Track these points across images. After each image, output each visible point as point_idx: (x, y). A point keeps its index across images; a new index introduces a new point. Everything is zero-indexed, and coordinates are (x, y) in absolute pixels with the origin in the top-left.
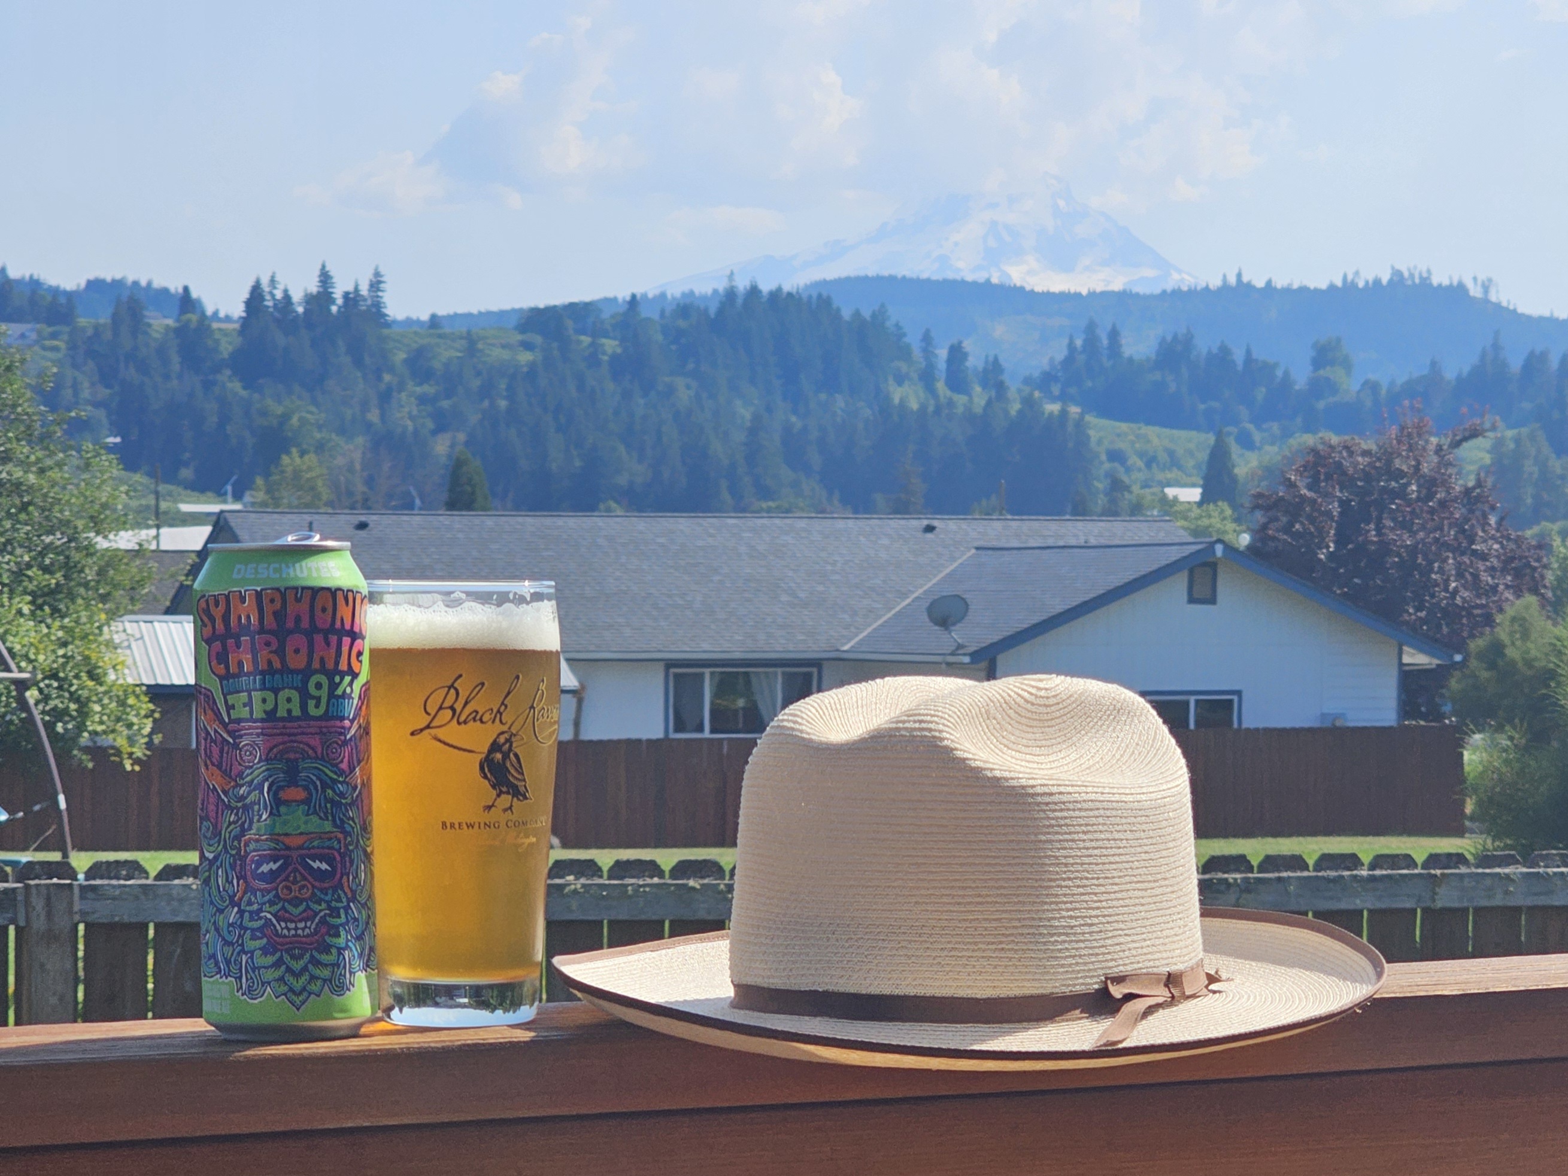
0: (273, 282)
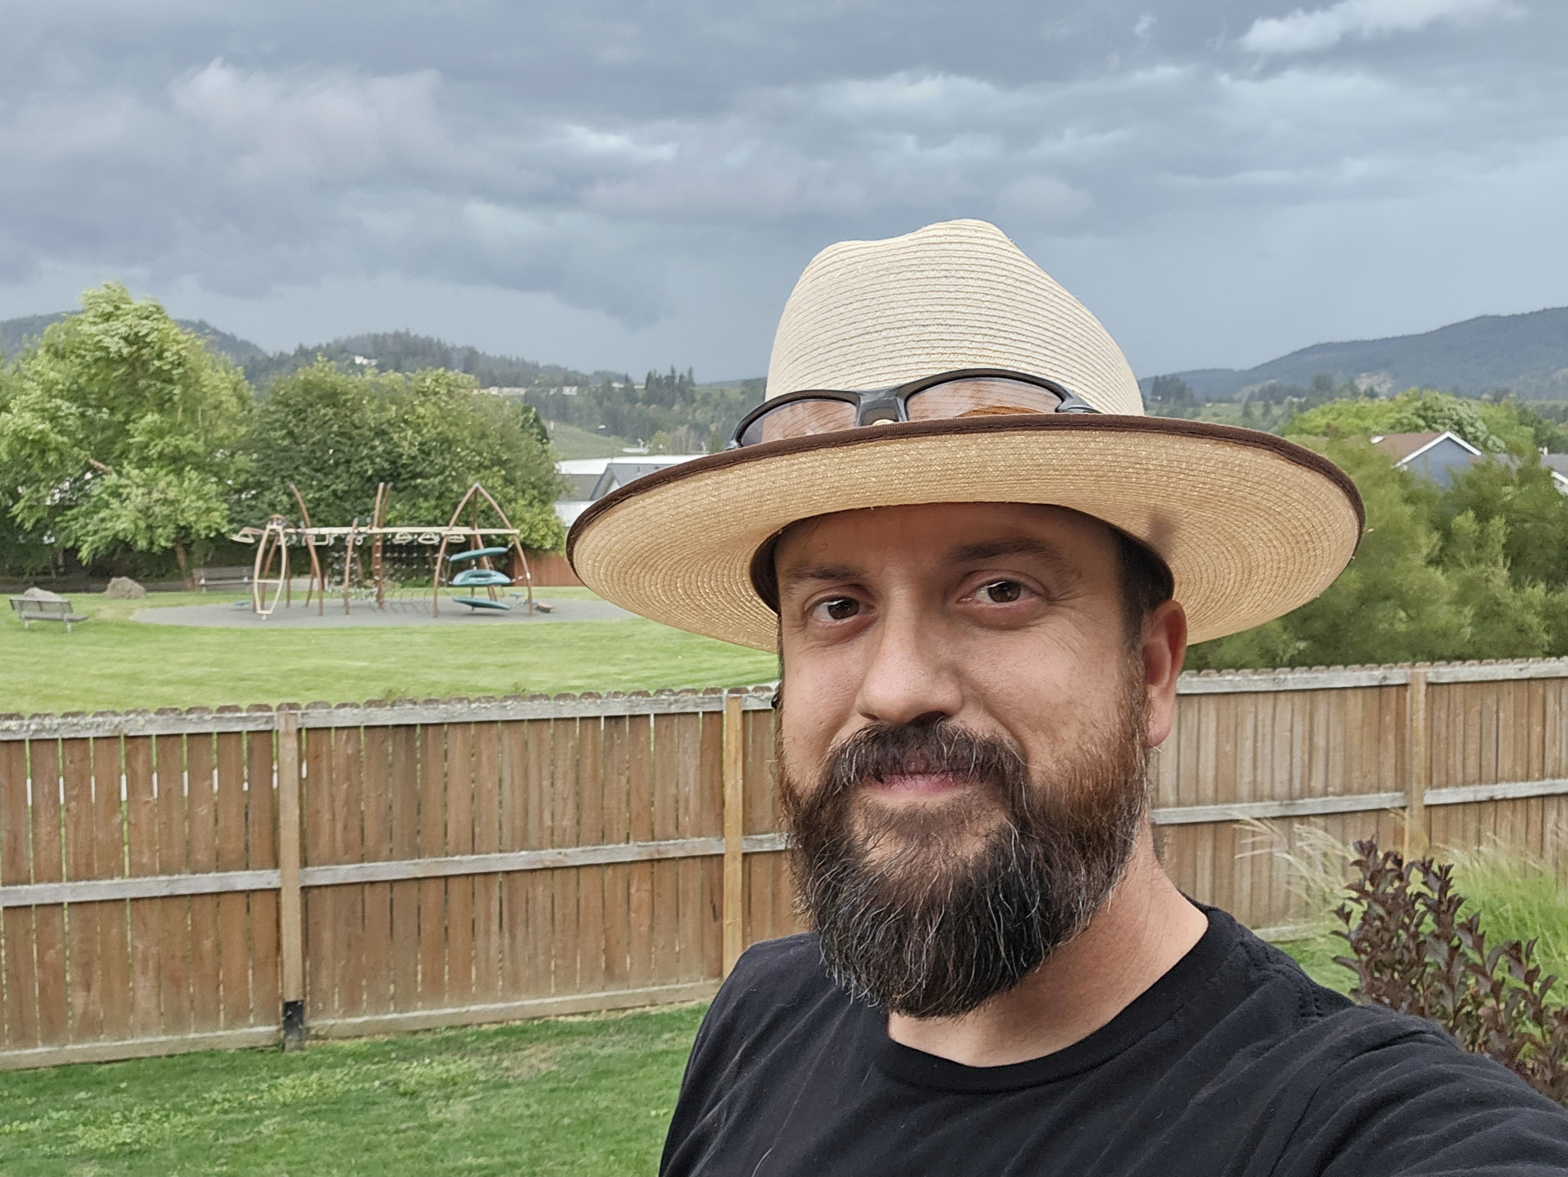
0: (655, 371)
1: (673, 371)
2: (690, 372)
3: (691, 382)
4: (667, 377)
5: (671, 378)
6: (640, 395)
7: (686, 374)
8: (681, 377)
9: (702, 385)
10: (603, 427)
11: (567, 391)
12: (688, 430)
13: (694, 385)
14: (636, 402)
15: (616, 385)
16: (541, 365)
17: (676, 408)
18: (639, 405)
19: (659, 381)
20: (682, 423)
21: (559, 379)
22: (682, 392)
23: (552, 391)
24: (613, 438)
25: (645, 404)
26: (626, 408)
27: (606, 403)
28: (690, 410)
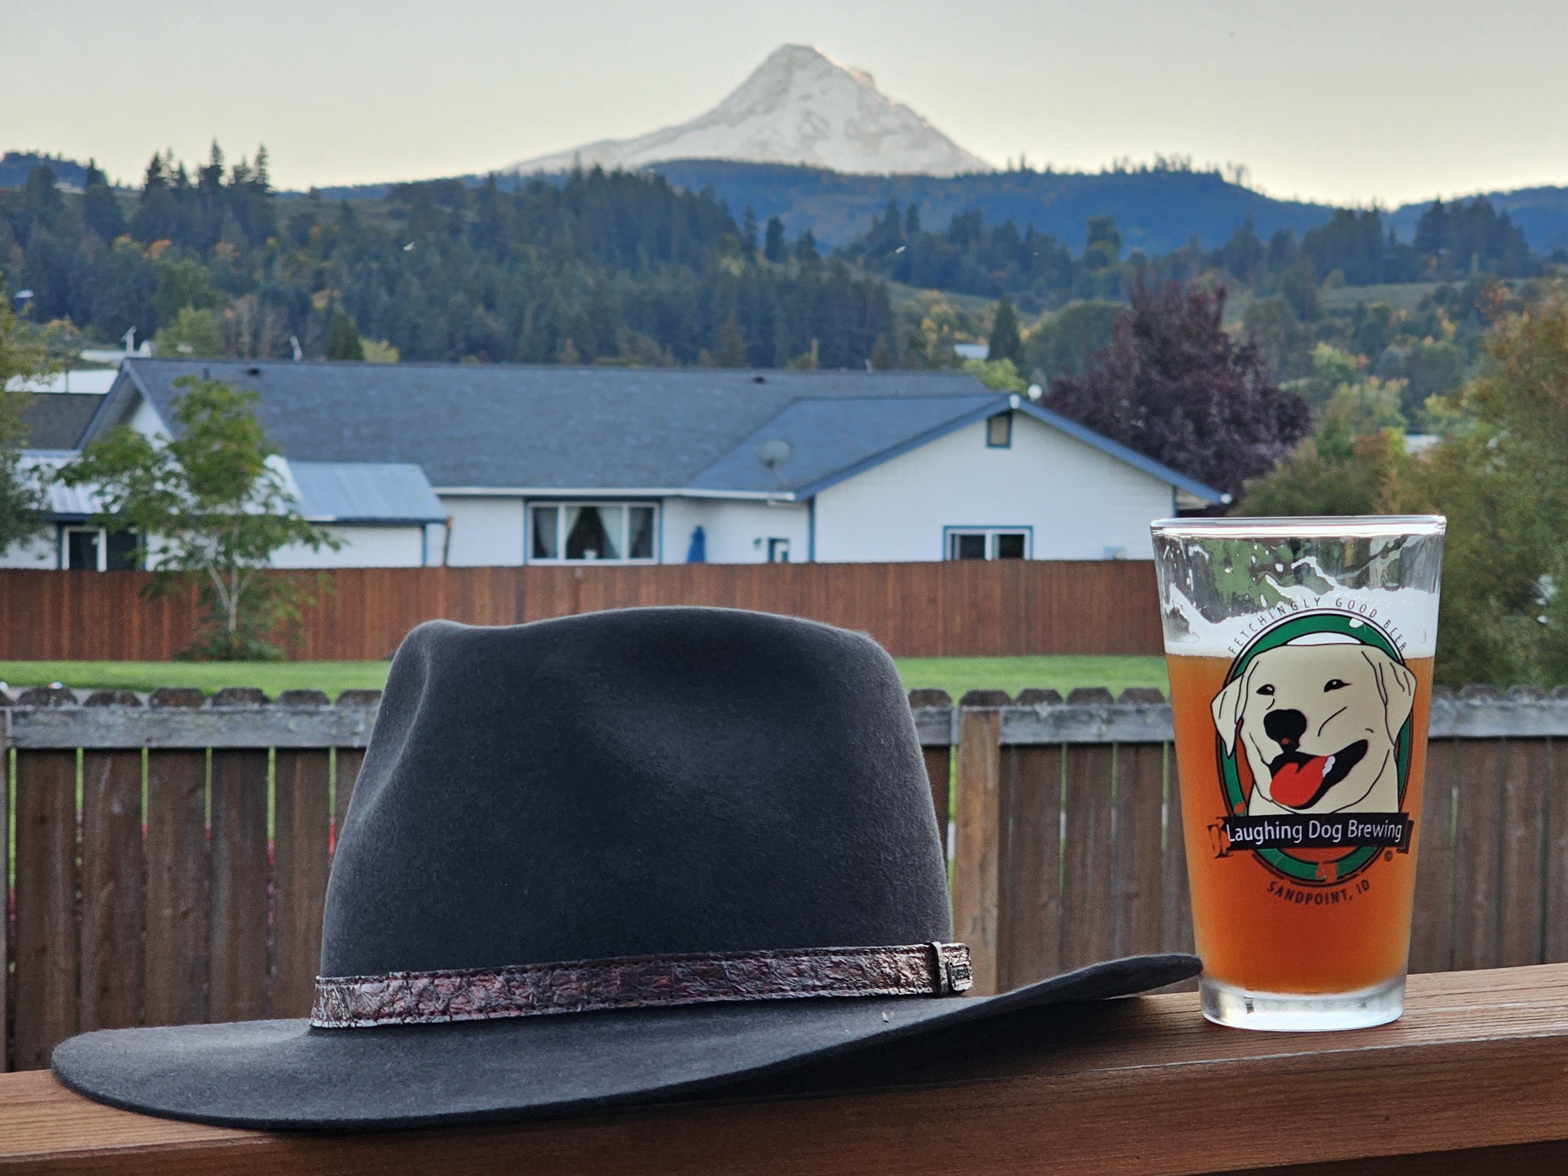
0: (170, 155)
1: (217, 155)
3: (261, 187)
4: (201, 174)
5: (211, 173)
6: (128, 216)
7: (251, 163)
8: (239, 172)
9: (291, 194)
10: (26, 295)
13: (268, 193)
14: (116, 232)
15: (65, 187)
17: (224, 249)
18: (123, 240)
19: (178, 181)
22: (240, 211)
25: (137, 237)
26: (88, 247)
27: (40, 234)
28: (258, 255)
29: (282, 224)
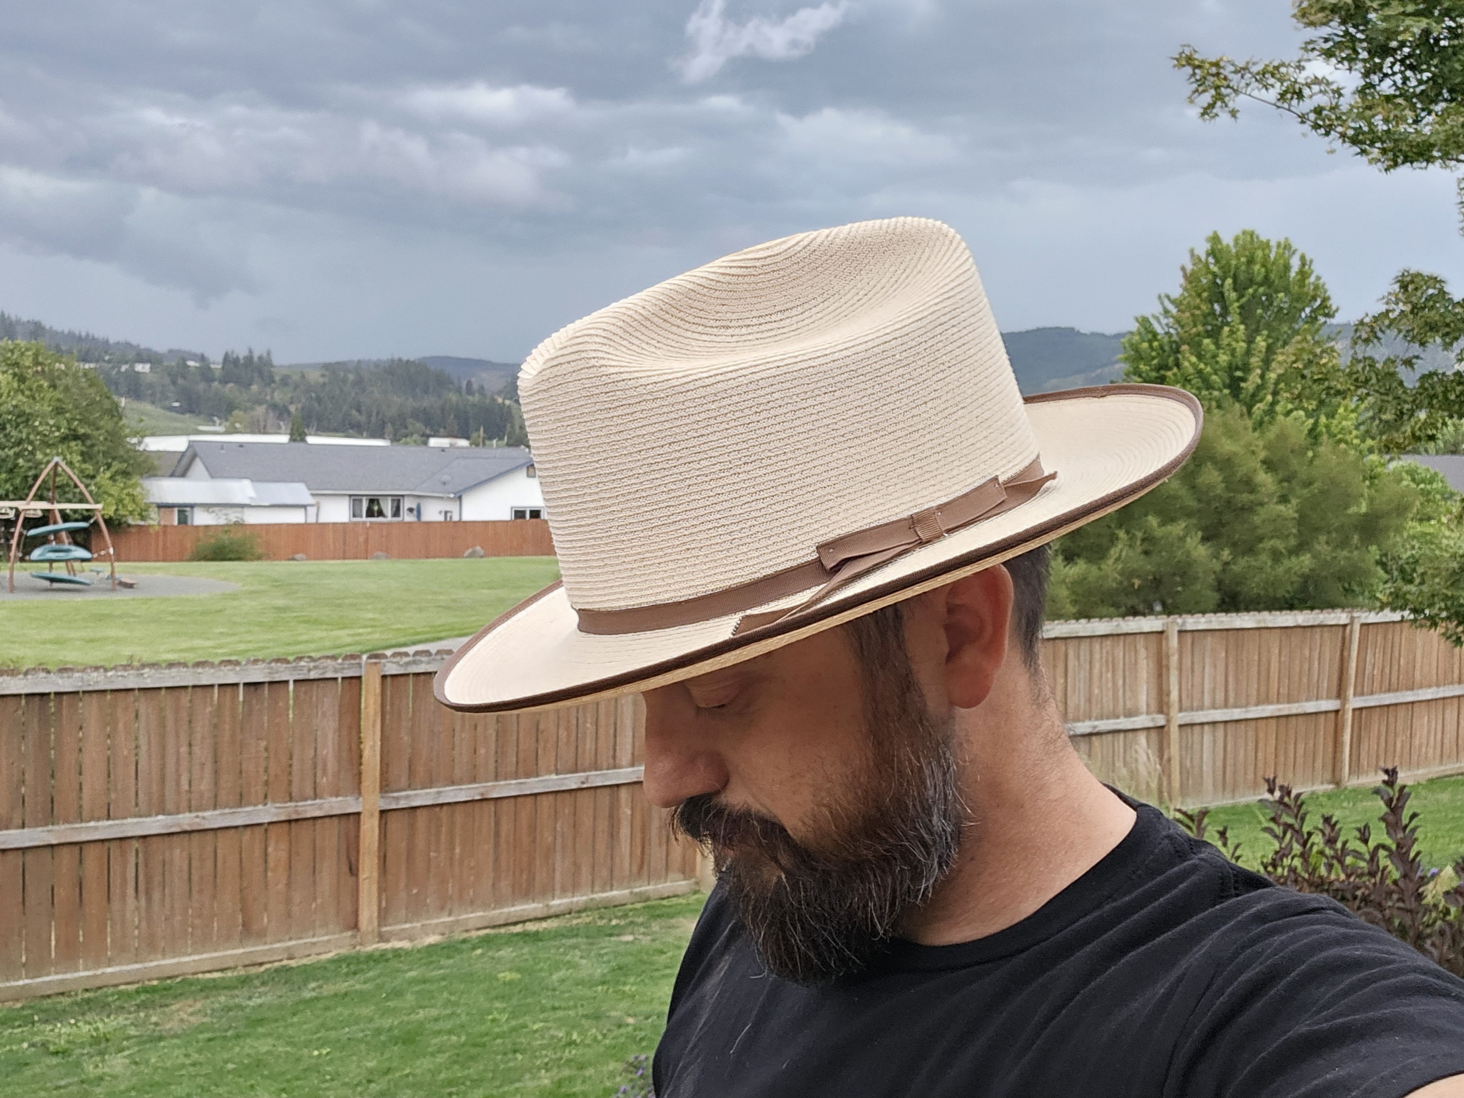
0: (232, 351)
1: (251, 351)
2: (269, 354)
3: (269, 364)
4: (245, 358)
5: (249, 359)
6: (217, 374)
7: (265, 355)
8: (260, 358)
9: (281, 366)
10: (177, 404)
11: (139, 367)
12: (267, 410)
13: (272, 366)
14: (213, 380)
15: (191, 363)
16: (111, 341)
17: (254, 388)
18: (216, 384)
19: (236, 361)
20: (259, 403)
21: (131, 355)
22: (261, 374)
23: (124, 368)
24: (187, 415)
25: (220, 382)
26: (201, 386)
27: (180, 381)
28: (268, 390)
29: (277, 378)
